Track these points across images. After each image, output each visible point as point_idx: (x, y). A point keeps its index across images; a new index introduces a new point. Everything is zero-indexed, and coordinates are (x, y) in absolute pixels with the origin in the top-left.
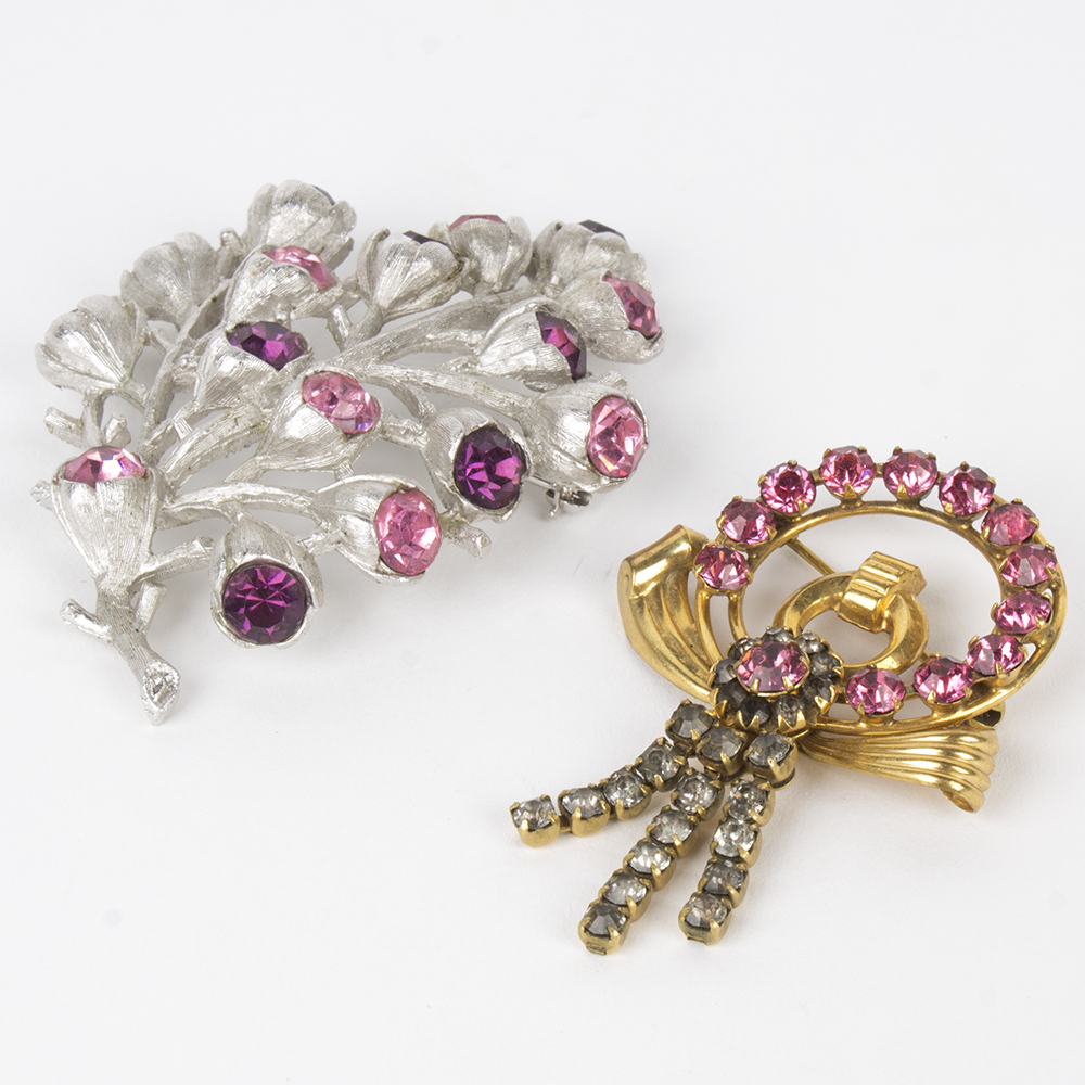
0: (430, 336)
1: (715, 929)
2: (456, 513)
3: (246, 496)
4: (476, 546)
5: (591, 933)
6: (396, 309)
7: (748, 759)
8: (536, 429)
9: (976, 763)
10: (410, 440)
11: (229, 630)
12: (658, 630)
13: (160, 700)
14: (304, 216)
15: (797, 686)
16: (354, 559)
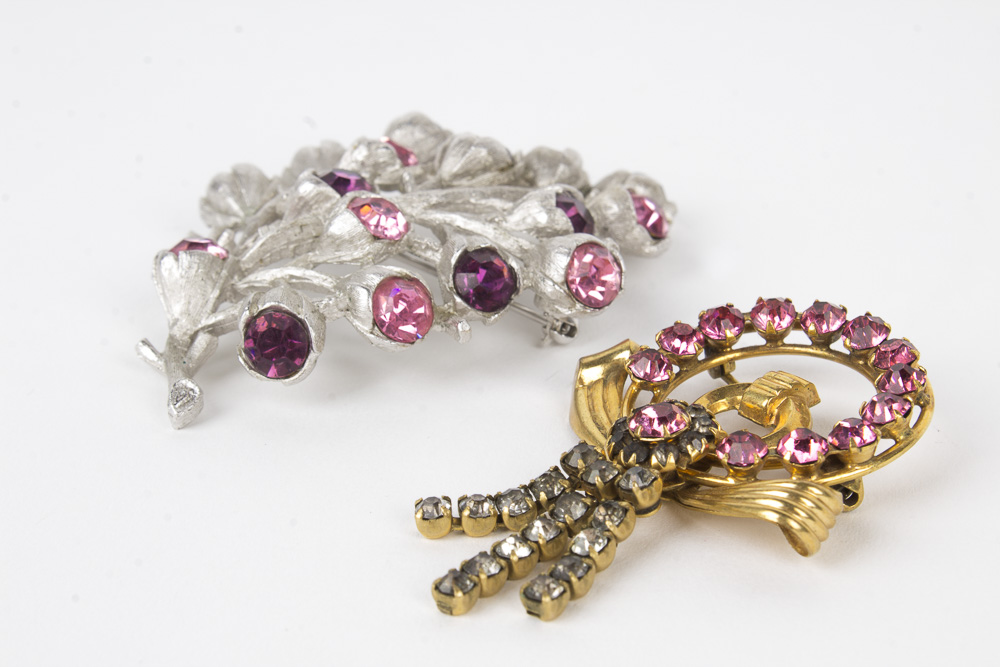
0: (473, 201)
1: (546, 603)
2: (450, 307)
3: (292, 277)
4: (457, 330)
5: (440, 592)
6: (455, 183)
7: (618, 485)
8: (532, 263)
9: (816, 511)
10: (429, 254)
11: (245, 361)
12: (590, 410)
13: (180, 407)
14: (418, 135)
15: (674, 436)
16: (357, 323)
